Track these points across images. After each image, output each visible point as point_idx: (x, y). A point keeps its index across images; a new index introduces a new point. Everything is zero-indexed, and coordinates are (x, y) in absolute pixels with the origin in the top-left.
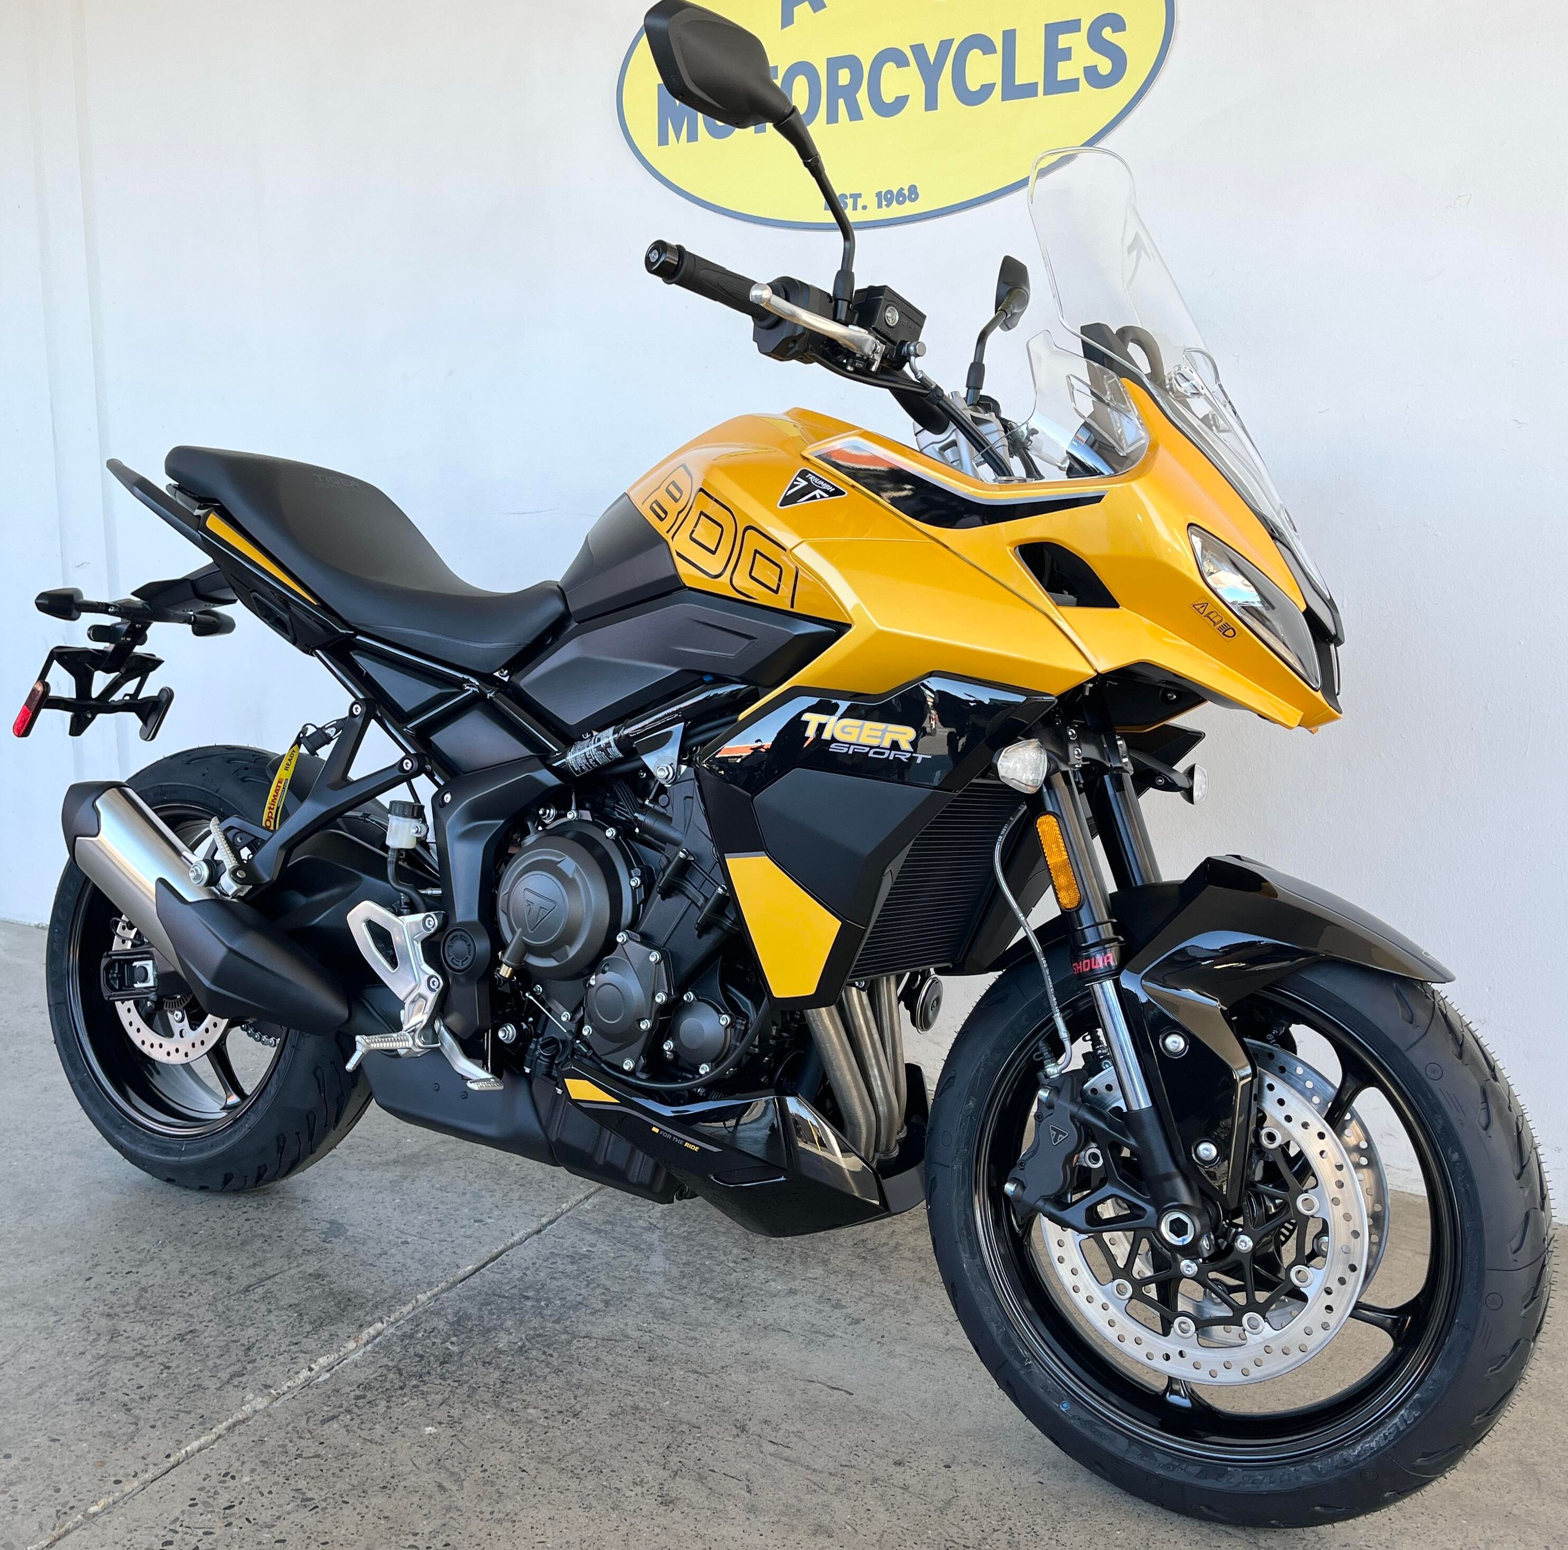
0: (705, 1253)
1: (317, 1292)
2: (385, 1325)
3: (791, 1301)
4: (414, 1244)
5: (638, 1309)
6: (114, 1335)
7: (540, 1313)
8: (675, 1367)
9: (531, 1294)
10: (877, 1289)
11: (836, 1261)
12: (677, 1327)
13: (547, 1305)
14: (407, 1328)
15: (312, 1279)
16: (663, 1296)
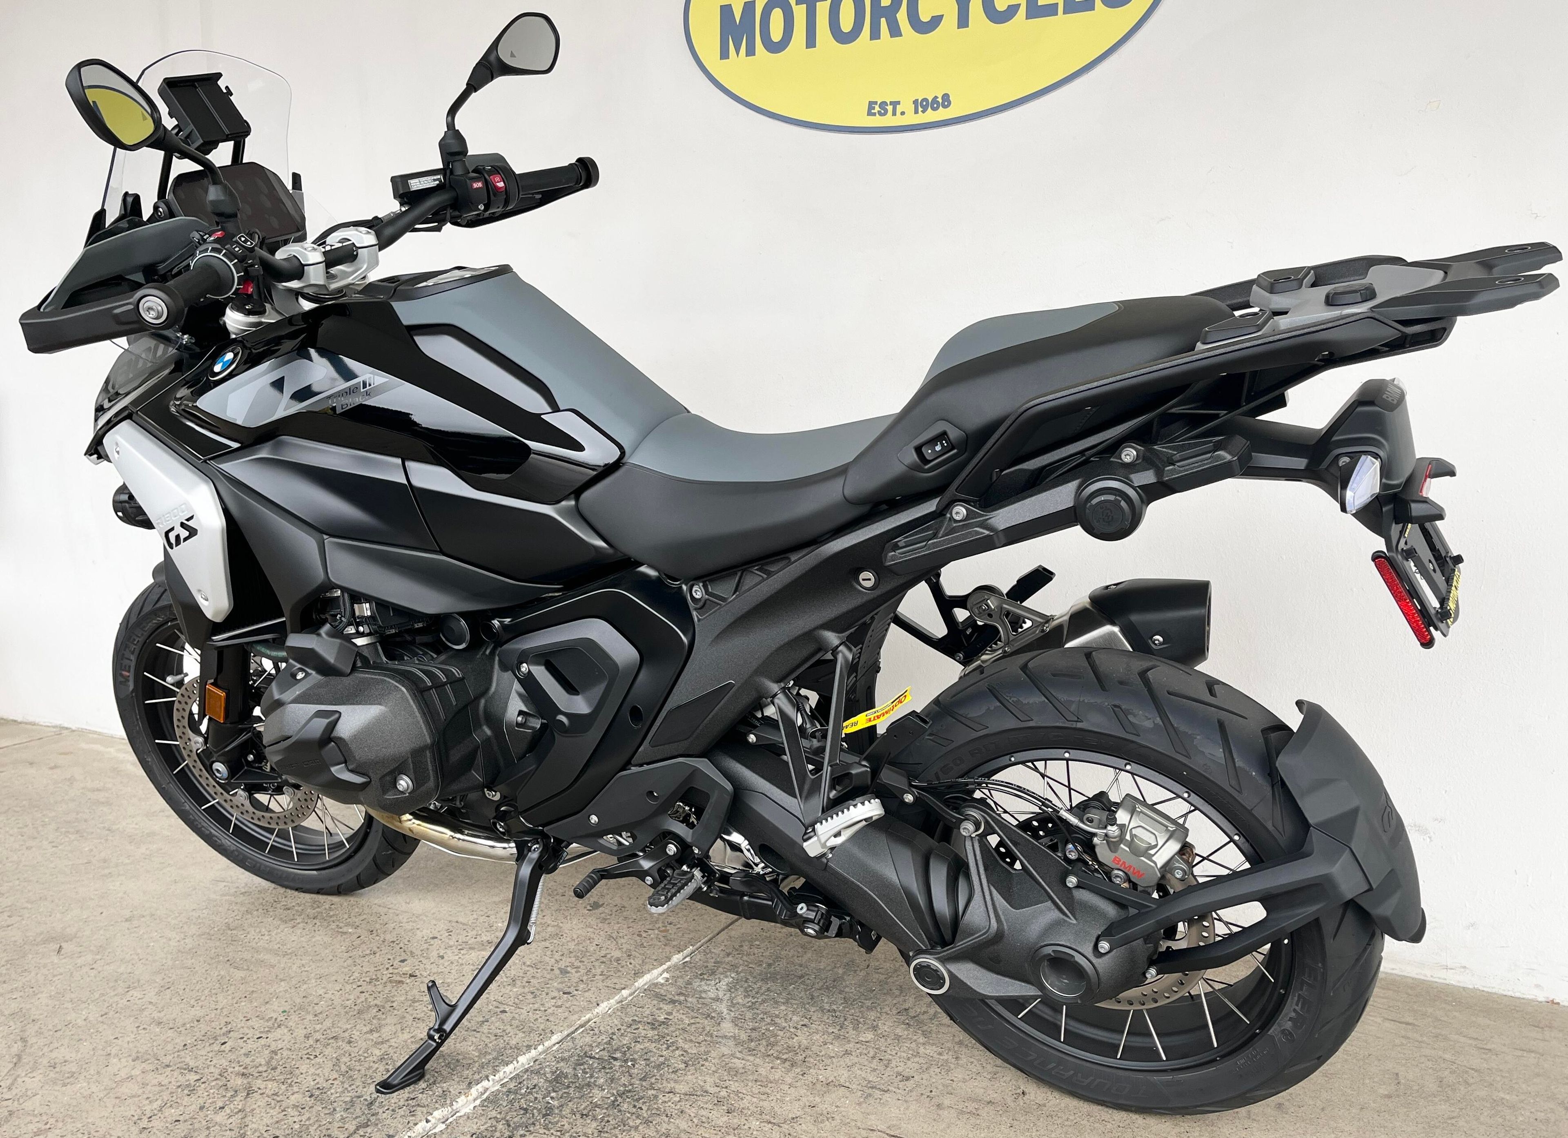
0: (768, 1020)
2: (491, 1083)
3: (848, 1060)
4: (511, 1013)
5: (713, 1069)
6: (249, 1093)
7: (628, 1071)
8: (751, 1118)
9: (618, 1055)
10: (922, 1050)
11: (885, 1027)
12: (750, 1084)
13: (634, 1065)
14: (512, 1085)
16: (735, 1057)
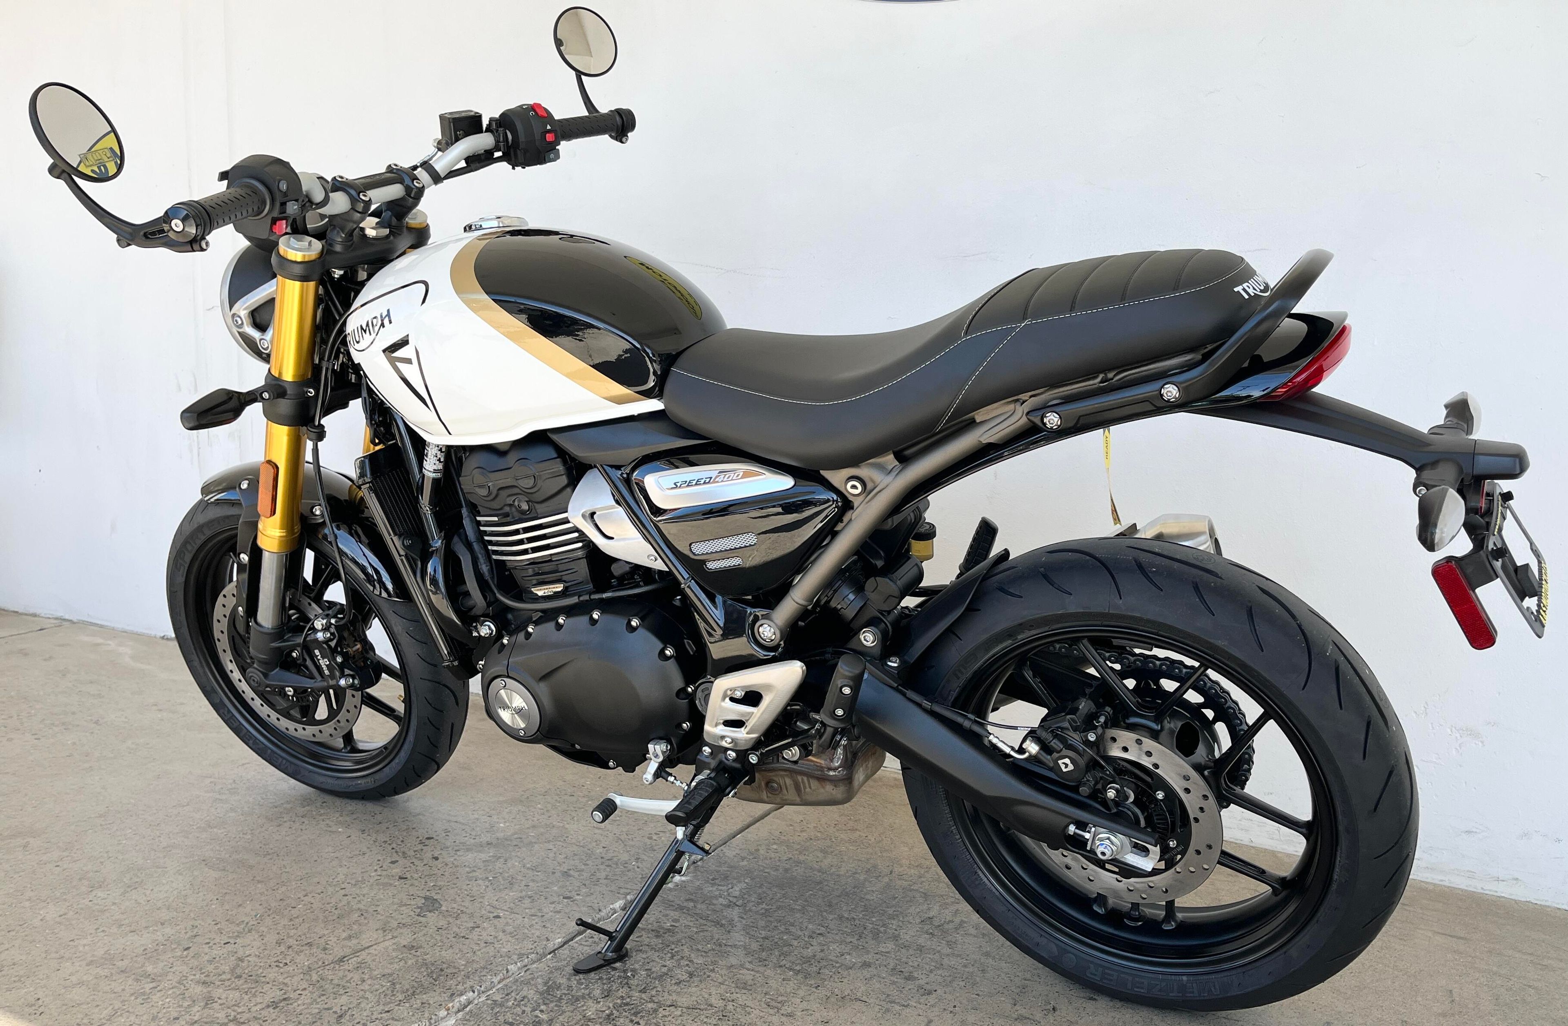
0: (782, 928)
1: (410, 962)
2: (476, 993)
3: (866, 973)
4: (506, 918)
5: (719, 981)
7: (628, 984)
10: (945, 963)
12: (759, 997)
13: (634, 976)
14: (498, 997)
15: (405, 950)
16: (744, 968)
